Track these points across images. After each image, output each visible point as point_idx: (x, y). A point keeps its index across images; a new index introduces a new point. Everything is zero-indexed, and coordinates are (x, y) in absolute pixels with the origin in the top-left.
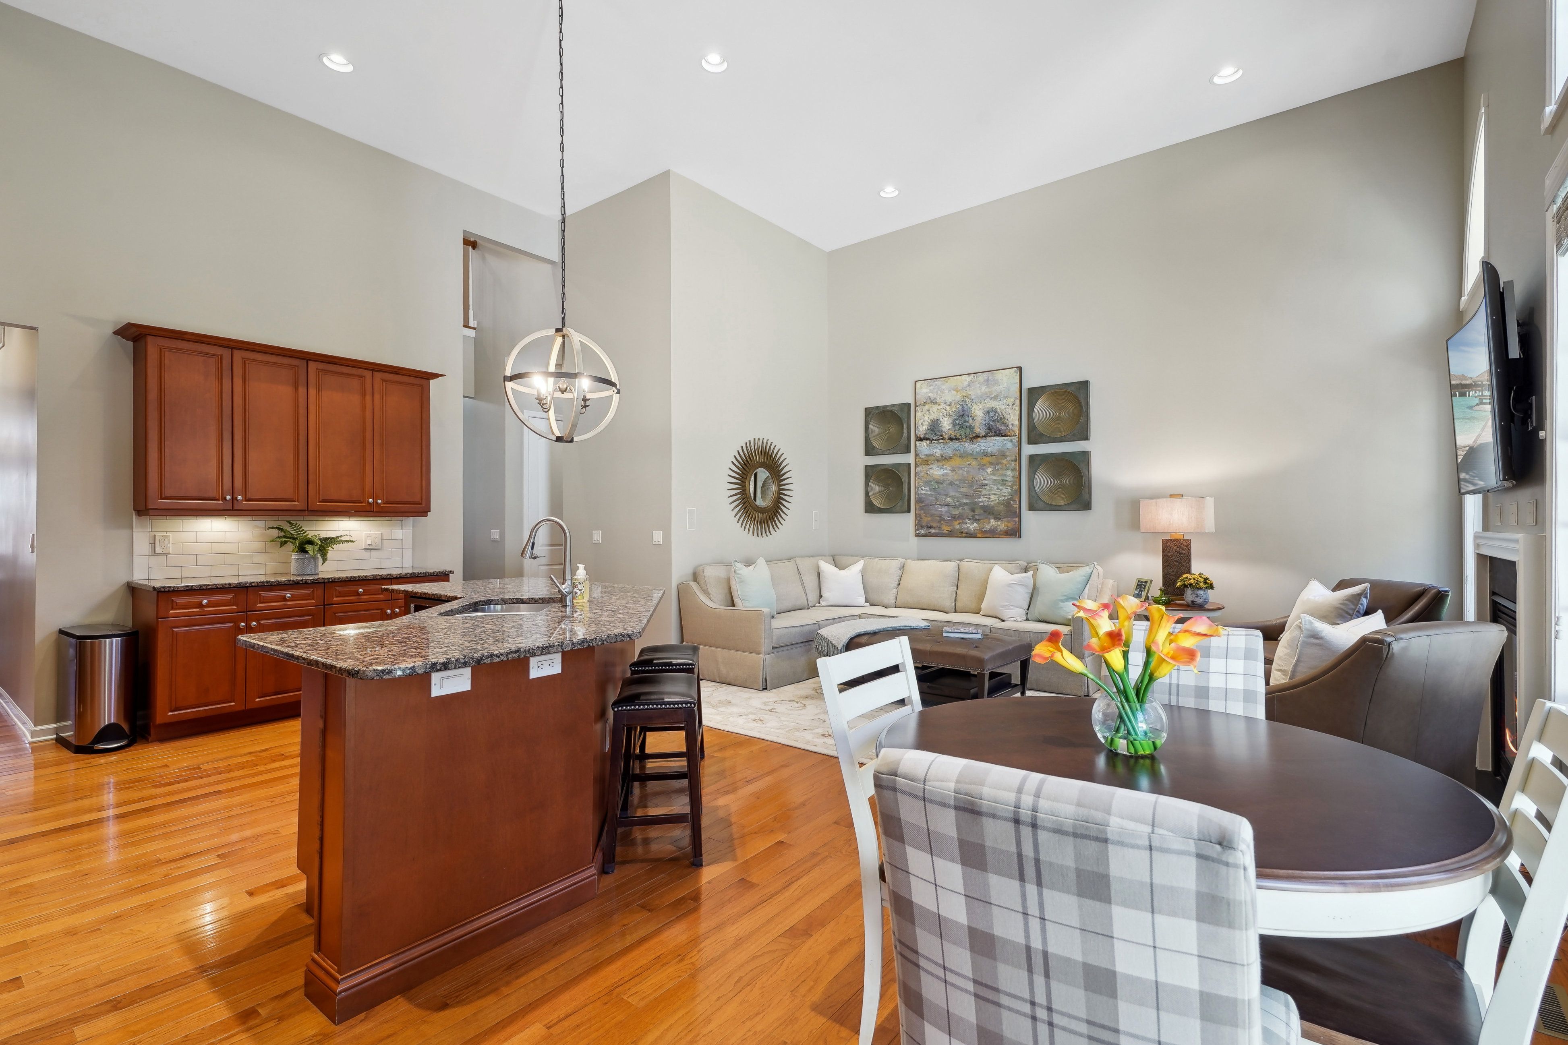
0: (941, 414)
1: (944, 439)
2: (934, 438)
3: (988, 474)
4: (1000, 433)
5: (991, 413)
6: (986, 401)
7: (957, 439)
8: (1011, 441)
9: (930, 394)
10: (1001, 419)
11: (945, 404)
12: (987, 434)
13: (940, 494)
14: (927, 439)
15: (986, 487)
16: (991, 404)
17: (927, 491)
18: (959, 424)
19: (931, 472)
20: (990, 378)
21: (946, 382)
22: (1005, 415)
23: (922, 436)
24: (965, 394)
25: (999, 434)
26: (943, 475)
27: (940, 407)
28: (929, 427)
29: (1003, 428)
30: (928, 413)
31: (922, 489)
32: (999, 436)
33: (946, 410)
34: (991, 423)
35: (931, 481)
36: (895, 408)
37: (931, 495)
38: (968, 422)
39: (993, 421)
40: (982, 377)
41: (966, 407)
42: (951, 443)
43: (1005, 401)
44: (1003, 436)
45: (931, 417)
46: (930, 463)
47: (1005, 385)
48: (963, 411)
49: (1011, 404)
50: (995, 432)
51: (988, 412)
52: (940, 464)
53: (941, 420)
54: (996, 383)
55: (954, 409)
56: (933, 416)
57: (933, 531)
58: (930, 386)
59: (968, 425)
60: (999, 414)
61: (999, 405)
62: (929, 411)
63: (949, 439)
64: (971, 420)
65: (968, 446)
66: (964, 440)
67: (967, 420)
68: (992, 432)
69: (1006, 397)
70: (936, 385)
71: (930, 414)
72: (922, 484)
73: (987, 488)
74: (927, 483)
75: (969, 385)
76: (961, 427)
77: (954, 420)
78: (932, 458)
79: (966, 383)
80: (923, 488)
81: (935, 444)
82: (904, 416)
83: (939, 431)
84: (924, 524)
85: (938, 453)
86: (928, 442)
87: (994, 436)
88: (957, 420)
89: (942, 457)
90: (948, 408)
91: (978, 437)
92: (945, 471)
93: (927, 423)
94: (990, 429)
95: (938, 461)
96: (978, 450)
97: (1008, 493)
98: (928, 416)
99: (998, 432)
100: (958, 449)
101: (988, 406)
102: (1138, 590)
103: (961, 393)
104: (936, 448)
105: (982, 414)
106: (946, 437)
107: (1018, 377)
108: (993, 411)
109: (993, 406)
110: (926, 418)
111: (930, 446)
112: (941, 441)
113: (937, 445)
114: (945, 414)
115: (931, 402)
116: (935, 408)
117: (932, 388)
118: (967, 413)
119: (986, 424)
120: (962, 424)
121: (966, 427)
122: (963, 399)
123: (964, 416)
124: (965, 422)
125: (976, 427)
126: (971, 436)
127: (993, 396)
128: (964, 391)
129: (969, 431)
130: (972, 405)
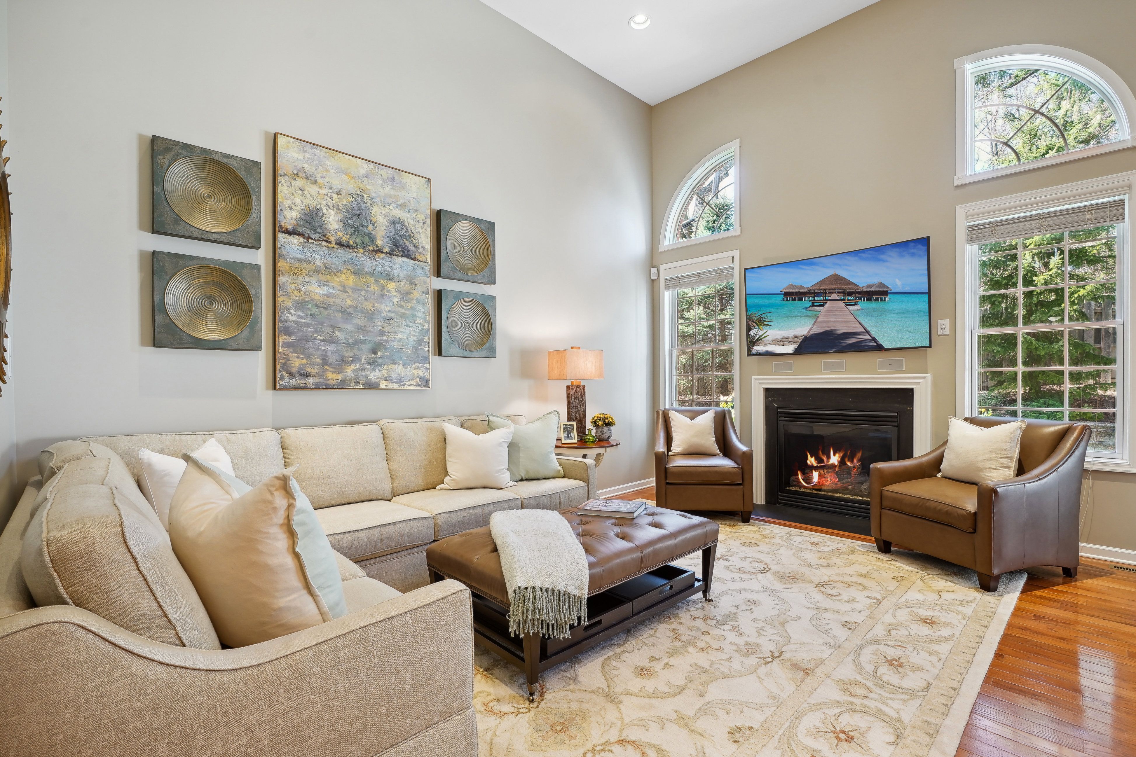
0: (324, 203)
1: (330, 242)
2: (313, 236)
3: (393, 305)
4: (409, 255)
5: (397, 225)
6: (391, 207)
7: (349, 246)
8: (422, 268)
9: (305, 165)
10: (410, 236)
11: (331, 189)
12: (393, 251)
13: (322, 324)
14: (299, 234)
15: (391, 322)
16: (398, 213)
17: (300, 317)
18: (352, 226)
19: (308, 287)
20: (396, 178)
21: (333, 157)
22: (414, 232)
23: (290, 227)
24: (361, 186)
25: (407, 254)
26: (327, 296)
27: (321, 191)
28: (303, 217)
29: (412, 248)
30: (300, 192)
31: (290, 313)
32: (408, 257)
33: (331, 198)
34: (397, 237)
35: (307, 302)
36: (233, 163)
37: (308, 325)
38: (367, 227)
39: (401, 236)
40: (386, 173)
41: (363, 205)
42: (340, 251)
43: (414, 215)
44: (412, 259)
45: (308, 201)
46: (304, 273)
47: (414, 195)
48: (360, 209)
49: (422, 222)
50: (403, 251)
51: (394, 223)
52: (322, 278)
53: (325, 211)
54: (403, 187)
55: (345, 202)
56: (312, 202)
57: (310, 381)
58: (305, 151)
59: (367, 231)
60: (407, 229)
61: (409, 219)
62: (302, 190)
63: (337, 244)
64: (370, 227)
65: (363, 259)
66: (361, 251)
67: (365, 223)
68: (399, 250)
69: (416, 211)
70: (315, 155)
71: (304, 195)
72: (290, 304)
73: (394, 322)
74: (301, 305)
75: (367, 176)
76: (356, 231)
77: (346, 218)
78: (309, 266)
79: (363, 172)
80: (292, 311)
81: (313, 245)
82: (250, 182)
83: (320, 227)
84: (294, 370)
85: (319, 262)
86: (301, 239)
87: (402, 256)
88: (350, 219)
89: (326, 267)
90: (335, 197)
91: (380, 251)
92: (331, 291)
93: (298, 208)
94: (396, 246)
95: (319, 272)
96: (380, 269)
97: (419, 332)
98: (301, 198)
99: (406, 252)
100: (352, 261)
101: (394, 214)
102: (566, 433)
103: (355, 183)
104: (315, 252)
105: (385, 223)
106: (333, 239)
107: (428, 191)
108: (399, 223)
109: (400, 217)
110: (298, 200)
111: (304, 247)
112: (324, 243)
113: (318, 249)
114: (330, 204)
115: (307, 178)
116: (313, 189)
117: (308, 156)
118: (364, 214)
119: (390, 238)
120: (358, 227)
121: (363, 233)
122: (358, 193)
123: (360, 217)
124: (363, 226)
125: (378, 237)
126: (369, 248)
127: (399, 203)
128: (360, 181)
129: (367, 239)
130: (371, 204)
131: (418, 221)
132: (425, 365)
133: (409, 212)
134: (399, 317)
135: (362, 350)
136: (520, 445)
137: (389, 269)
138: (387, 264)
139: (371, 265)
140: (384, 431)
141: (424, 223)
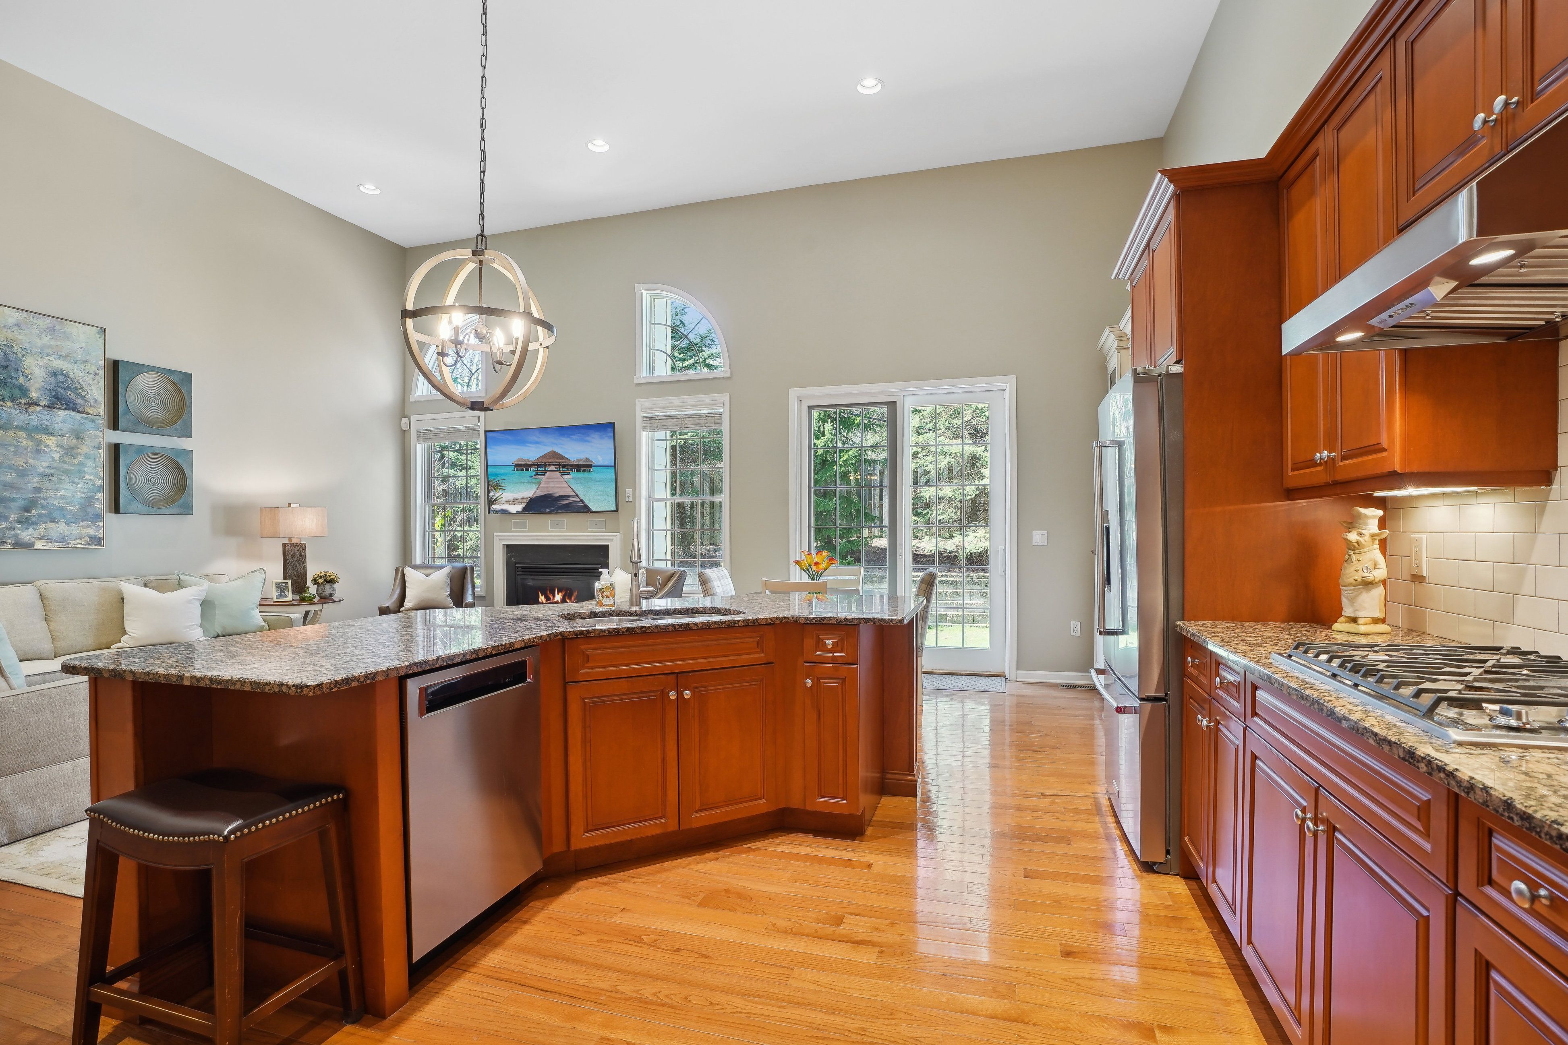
3: (54, 460)
4: (76, 408)
5: (59, 377)
6: (50, 358)
8: (93, 421)
10: (76, 388)
12: (53, 404)
15: (51, 478)
16: (58, 364)
20: (58, 327)
22: (82, 384)
24: (10, 337)
25: (71, 406)
29: (79, 401)
32: (73, 411)
34: (60, 390)
38: (17, 379)
39: (64, 388)
40: (43, 322)
41: (12, 356)
43: (83, 366)
44: (79, 412)
47: (83, 345)
48: (7, 360)
49: (93, 373)
50: (66, 404)
51: (55, 374)
54: (67, 337)
59: (17, 383)
60: (73, 381)
61: (75, 371)
64: (22, 380)
66: (9, 404)
67: (14, 375)
68: (61, 403)
69: (85, 362)
73: (54, 479)
75: (18, 326)
79: (14, 321)
87: (66, 409)
91: (35, 404)
94: (58, 399)
97: (89, 489)
99: (71, 405)
101: (54, 365)
102: (279, 591)
105: (43, 374)
107: (102, 341)
108: (62, 374)
109: (63, 368)
118: (13, 365)
119: (50, 390)
120: (5, 379)
121: (11, 385)
122: (5, 343)
123: (8, 369)
124: (12, 377)
125: (33, 389)
126: (21, 400)
127: (62, 354)
128: (9, 330)
129: (17, 393)
130: (23, 355)
131: (88, 373)
132: (97, 524)
133: (75, 363)
134: (61, 473)
135: (10, 508)
136: (216, 603)
137: (47, 423)
138: (44, 417)
139: (23, 419)
140: (41, 592)
141: (96, 374)
